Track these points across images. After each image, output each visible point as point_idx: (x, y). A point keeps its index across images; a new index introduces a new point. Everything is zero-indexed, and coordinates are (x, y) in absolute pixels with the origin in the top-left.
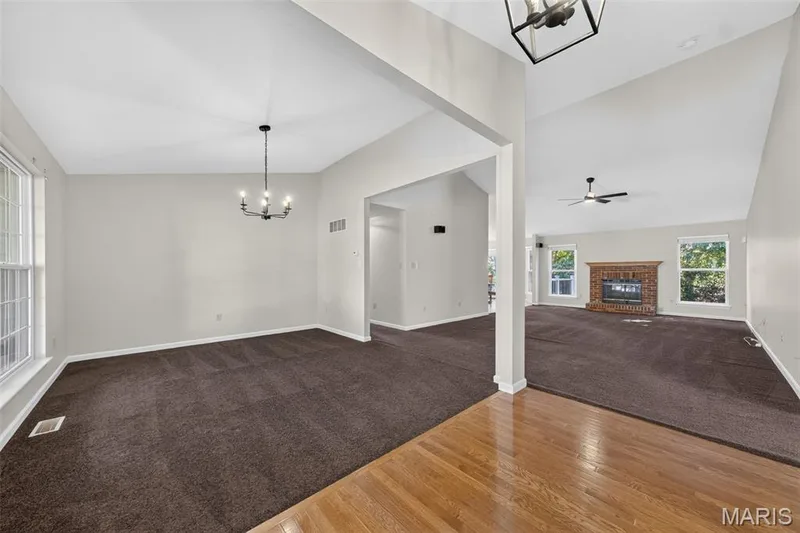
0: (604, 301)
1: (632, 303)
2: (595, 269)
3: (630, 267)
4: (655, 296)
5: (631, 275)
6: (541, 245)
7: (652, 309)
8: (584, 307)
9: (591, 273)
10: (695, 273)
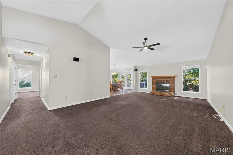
0: (157, 91)
1: (166, 92)
2: (154, 79)
3: (165, 78)
4: (174, 89)
5: (166, 81)
6: (136, 70)
7: (173, 94)
8: (150, 93)
9: (153, 80)
10: (188, 80)
